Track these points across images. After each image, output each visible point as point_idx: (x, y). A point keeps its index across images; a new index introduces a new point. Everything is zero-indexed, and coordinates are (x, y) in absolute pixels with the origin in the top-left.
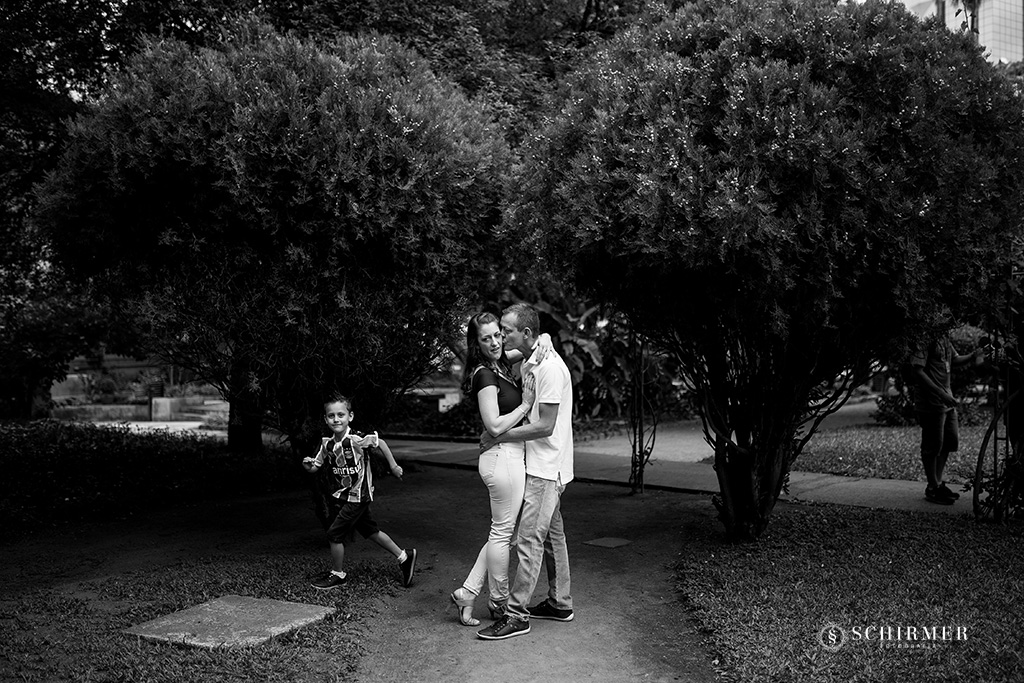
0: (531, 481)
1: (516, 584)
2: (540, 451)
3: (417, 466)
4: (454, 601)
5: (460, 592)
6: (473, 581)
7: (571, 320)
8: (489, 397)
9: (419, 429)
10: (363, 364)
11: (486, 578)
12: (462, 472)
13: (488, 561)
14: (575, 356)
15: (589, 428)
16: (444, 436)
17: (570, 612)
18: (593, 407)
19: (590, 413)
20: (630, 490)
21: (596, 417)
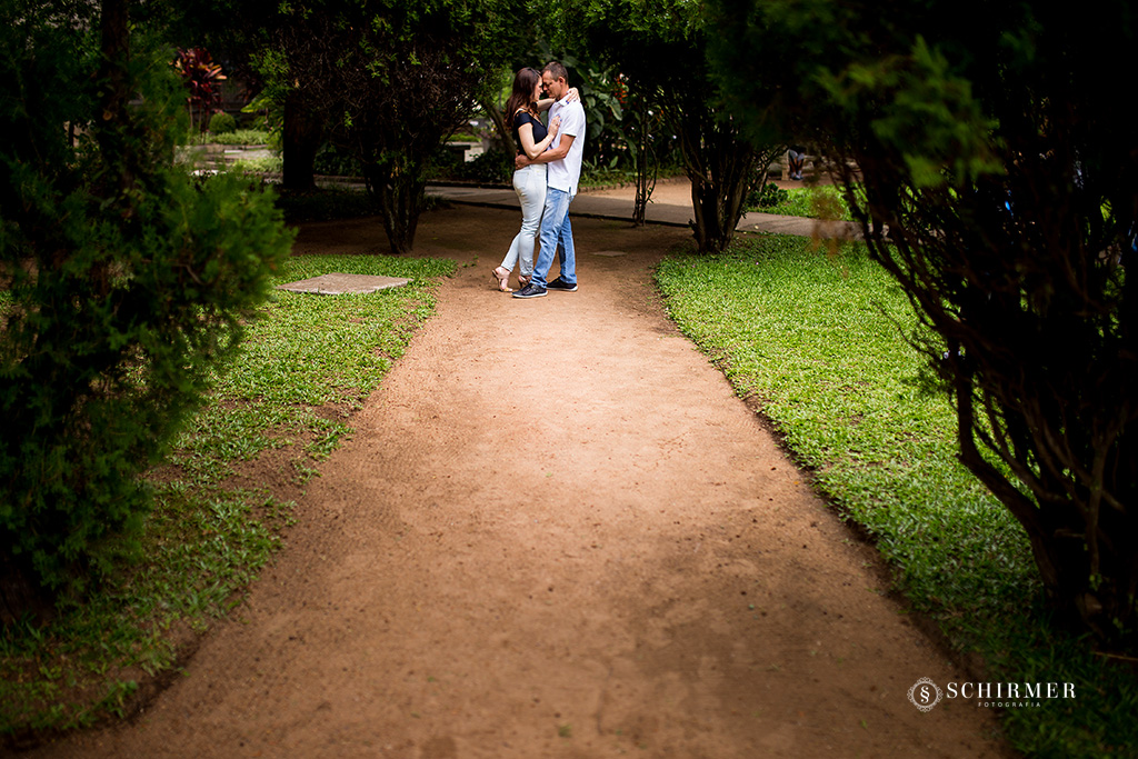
0: (550, 192)
1: (539, 262)
2: (557, 170)
3: (452, 205)
4: (495, 275)
5: (499, 270)
6: (509, 261)
7: (593, 75)
8: (526, 131)
9: (447, 176)
10: (427, 108)
11: (518, 259)
12: (491, 209)
13: (519, 247)
14: (596, 110)
15: (607, 179)
16: (472, 182)
17: (575, 285)
18: (612, 159)
19: (608, 165)
20: (632, 224)
21: (614, 168)
